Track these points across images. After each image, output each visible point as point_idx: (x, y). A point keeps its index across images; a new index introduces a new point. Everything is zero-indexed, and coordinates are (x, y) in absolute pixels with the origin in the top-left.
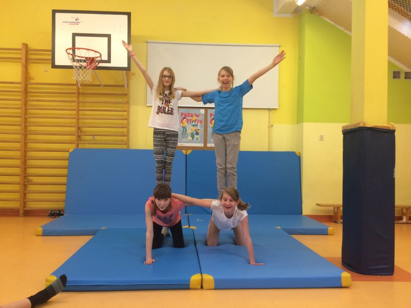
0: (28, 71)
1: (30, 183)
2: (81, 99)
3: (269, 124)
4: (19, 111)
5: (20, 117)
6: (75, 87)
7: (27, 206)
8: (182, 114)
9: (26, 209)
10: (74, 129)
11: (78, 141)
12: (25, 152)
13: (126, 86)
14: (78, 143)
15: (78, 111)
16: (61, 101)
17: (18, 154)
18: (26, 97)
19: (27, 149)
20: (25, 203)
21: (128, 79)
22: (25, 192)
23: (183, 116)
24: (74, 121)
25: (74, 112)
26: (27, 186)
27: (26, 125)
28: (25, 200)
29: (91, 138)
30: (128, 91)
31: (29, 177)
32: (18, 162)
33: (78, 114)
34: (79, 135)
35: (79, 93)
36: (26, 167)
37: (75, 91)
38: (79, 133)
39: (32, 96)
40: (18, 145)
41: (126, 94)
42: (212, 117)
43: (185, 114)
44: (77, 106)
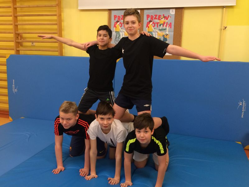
2: (18, 5)
3: (221, 26)
8: (115, 17)
10: (12, 35)
14: (18, 49)
23: (117, 19)
25: (11, 18)
29: (30, 44)
33: (16, 20)
34: (17, 41)
42: (149, 19)
43: (118, 16)
44: (13, 12)
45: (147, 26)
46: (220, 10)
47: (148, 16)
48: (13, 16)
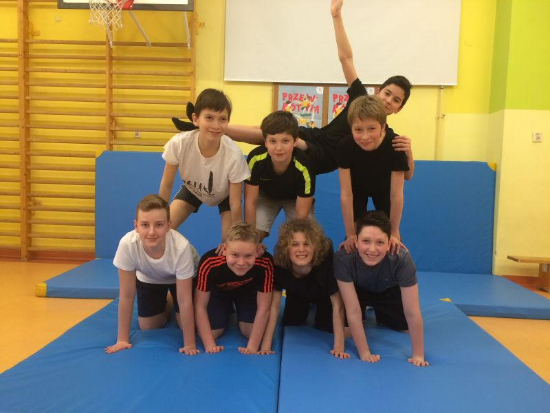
0: (30, 20)
1: (37, 207)
2: (114, 69)
3: (438, 113)
4: (15, 88)
5: (17, 98)
6: (104, 47)
7: (33, 244)
8: (285, 95)
9: (30, 249)
10: (103, 120)
11: (111, 139)
12: (28, 156)
13: (189, 45)
14: (112, 143)
15: (111, 88)
16: (82, 72)
17: (16, 159)
18: (26, 64)
19: (31, 152)
20: (29, 239)
21: (193, 33)
22: (29, 222)
23: (287, 99)
24: (104, 105)
25: (104, 91)
26: (33, 212)
27: (28, 111)
28: (30, 235)
29: (132, 134)
30: (193, 53)
31: (37, 198)
32: (16, 173)
33: (111, 95)
34: (112, 129)
35: (111, 58)
36: (29, 181)
37: (104, 55)
38: (113, 126)
39: (38, 64)
40: (15, 145)
41: (189, 60)
42: (337, 101)
43: (290, 95)
44: (108, 81)
45: (334, 110)
46: (436, 91)
47: (335, 97)
48: (107, 87)
